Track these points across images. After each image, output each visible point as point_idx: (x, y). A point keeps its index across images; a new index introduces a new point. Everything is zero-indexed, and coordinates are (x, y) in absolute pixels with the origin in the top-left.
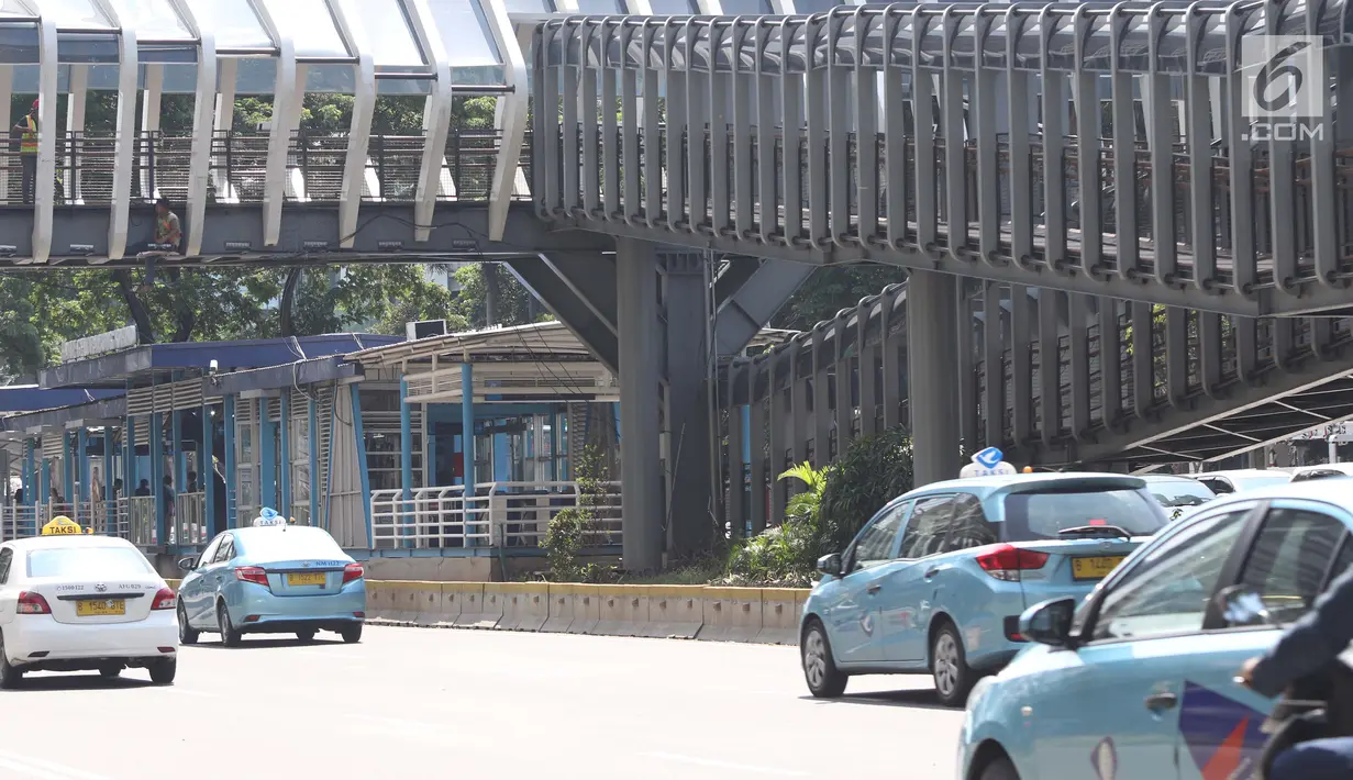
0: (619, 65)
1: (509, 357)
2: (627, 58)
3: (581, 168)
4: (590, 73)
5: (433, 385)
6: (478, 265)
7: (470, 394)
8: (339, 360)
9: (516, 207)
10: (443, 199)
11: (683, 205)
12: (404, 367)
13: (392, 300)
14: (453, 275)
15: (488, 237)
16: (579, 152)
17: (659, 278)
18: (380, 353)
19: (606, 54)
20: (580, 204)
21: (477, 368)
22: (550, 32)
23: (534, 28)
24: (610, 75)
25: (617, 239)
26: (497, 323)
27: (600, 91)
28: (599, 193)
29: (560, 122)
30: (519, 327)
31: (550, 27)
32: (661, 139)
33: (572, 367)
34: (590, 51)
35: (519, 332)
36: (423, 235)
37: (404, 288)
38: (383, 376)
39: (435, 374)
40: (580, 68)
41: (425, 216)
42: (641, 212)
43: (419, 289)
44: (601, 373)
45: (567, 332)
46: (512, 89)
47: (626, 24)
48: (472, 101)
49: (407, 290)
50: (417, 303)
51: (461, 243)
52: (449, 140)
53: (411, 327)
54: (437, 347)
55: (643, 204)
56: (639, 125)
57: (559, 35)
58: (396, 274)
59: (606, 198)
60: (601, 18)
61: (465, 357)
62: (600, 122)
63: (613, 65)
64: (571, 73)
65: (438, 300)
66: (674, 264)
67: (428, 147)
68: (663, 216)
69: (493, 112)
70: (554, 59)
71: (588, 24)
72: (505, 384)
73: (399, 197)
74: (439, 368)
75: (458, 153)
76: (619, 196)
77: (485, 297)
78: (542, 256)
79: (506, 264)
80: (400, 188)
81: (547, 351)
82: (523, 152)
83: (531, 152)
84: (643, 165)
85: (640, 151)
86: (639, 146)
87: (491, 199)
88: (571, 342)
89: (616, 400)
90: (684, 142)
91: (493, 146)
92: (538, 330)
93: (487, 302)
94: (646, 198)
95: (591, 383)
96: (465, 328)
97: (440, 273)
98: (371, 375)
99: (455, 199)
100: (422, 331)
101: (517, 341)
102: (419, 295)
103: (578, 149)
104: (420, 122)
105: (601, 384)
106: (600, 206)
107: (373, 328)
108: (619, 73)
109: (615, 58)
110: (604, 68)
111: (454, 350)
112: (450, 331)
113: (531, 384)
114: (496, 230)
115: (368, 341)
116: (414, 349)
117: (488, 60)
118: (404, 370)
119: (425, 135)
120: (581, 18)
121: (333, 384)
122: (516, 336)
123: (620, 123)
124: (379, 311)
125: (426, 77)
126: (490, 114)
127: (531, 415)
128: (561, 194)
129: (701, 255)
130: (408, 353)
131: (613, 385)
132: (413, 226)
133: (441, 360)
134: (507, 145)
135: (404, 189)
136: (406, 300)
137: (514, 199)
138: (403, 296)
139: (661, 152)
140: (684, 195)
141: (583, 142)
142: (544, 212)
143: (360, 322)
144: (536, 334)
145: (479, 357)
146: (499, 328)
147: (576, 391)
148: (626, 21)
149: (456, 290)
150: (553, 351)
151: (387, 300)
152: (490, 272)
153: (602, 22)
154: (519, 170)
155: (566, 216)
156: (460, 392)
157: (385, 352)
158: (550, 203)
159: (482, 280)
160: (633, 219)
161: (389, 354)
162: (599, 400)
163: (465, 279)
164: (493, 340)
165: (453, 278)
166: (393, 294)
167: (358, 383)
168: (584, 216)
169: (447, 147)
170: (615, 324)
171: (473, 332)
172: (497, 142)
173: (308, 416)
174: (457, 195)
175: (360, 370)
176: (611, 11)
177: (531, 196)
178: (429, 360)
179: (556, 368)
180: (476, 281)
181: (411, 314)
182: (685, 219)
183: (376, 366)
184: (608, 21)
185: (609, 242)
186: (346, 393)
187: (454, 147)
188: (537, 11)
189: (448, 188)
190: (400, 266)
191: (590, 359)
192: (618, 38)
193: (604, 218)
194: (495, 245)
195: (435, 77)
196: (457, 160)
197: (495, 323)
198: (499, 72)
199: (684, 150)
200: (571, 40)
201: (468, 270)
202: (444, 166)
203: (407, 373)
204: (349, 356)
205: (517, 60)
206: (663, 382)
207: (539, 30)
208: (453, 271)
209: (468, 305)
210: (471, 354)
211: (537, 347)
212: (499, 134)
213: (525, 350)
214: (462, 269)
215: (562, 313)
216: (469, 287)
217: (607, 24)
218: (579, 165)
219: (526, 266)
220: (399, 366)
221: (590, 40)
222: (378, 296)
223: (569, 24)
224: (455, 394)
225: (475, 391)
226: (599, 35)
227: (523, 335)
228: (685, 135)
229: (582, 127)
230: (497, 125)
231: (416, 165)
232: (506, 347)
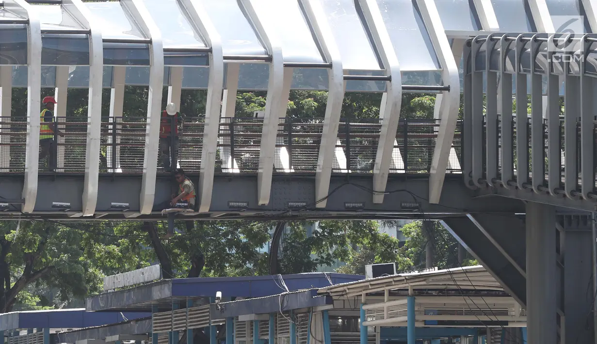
0: (529, 71)
1: (443, 292)
2: (536, 66)
3: (500, 149)
4: (508, 77)
5: (385, 313)
6: (420, 222)
7: (413, 320)
8: (314, 292)
9: (450, 179)
10: (394, 172)
11: (577, 178)
12: (363, 299)
13: (355, 248)
14: (400, 229)
15: (428, 199)
16: (498, 137)
17: (558, 233)
18: (345, 288)
19: (520, 62)
20: (499, 176)
21: (419, 300)
22: (477, 45)
23: (464, 43)
24: (522, 78)
25: (525, 203)
26: (434, 267)
27: (514, 91)
28: (513, 169)
29: (484, 114)
30: (451, 270)
31: (477, 41)
32: (561, 128)
33: (490, 300)
34: (508, 59)
35: (450, 273)
36: (379, 199)
37: (363, 237)
38: (347, 306)
39: (386, 304)
40: (499, 73)
41: (380, 185)
42: (545, 184)
43: (375, 238)
44: (513, 305)
45: (487, 273)
46: (448, 89)
47: (535, 40)
48: (417, 99)
49: (365, 239)
50: (372, 249)
51: (408, 205)
52: (399, 126)
53: (369, 269)
54: (388, 284)
55: (547, 178)
56: (544, 117)
57: (484, 47)
58: (357, 228)
59: (519, 172)
60: (515, 35)
61: (410, 292)
62: (514, 115)
63: (525, 71)
64: (492, 76)
65: (389, 246)
66: (570, 223)
67: (383, 131)
68: (562, 186)
69: (433, 108)
70: (480, 66)
71: (506, 39)
72: (440, 313)
73: (361, 169)
74: (389, 300)
75: (406, 137)
76: (528, 171)
77: (424, 248)
78: (469, 216)
79: (442, 222)
80: (361, 164)
81: (472, 288)
82: (456, 136)
83: (461, 136)
84: (547, 147)
85: (545, 136)
86: (544, 133)
87: (432, 171)
88: (491, 281)
89: (524, 326)
90: (578, 130)
91: (433, 132)
92: (466, 272)
93: (426, 250)
94: (549, 172)
95: (505, 313)
96: (410, 269)
97: (390, 227)
98: (338, 305)
99: (404, 172)
100: (377, 272)
101: (449, 280)
102: (375, 242)
103: (497, 134)
104: (377, 113)
105: (513, 313)
106: (514, 178)
107: (339, 269)
108: (529, 77)
109: (526, 66)
110: (518, 74)
111: (401, 286)
112: (398, 272)
113: (460, 313)
114: (435, 196)
115: (336, 279)
116: (371, 285)
117: (431, 67)
118: (363, 301)
119: (381, 122)
120: (500, 35)
121: (310, 311)
122: (449, 276)
123: (529, 115)
124: (343, 255)
125: (382, 78)
126: (430, 110)
127: (459, 337)
128: (484, 169)
129: (590, 216)
130: (366, 288)
131: (522, 315)
132: (371, 191)
133: (391, 293)
134: (444, 131)
135: (364, 164)
136: (365, 248)
137: (449, 172)
138: (362, 243)
139: (561, 138)
140: (578, 170)
141: (501, 129)
142: (471, 183)
143: (329, 264)
144: (464, 275)
145: (420, 292)
146: (436, 270)
147: (494, 318)
148: (535, 38)
149: (403, 240)
150: (477, 288)
151: (349, 247)
152: (429, 229)
153: (516, 38)
154: (453, 150)
155: (487, 185)
156: (405, 318)
157: (349, 287)
158: (476, 174)
159: (422, 232)
160: (539, 188)
161: (352, 288)
162: (510, 325)
163: (410, 233)
164: (431, 279)
165: (401, 231)
166: (355, 241)
167: (327, 310)
168: (502, 185)
169: (397, 132)
170: (524, 269)
171: (416, 273)
172: (436, 129)
173: (290, 335)
174: (405, 169)
175: (329, 300)
176: (524, 29)
177: (462, 170)
178: (381, 294)
179: (479, 301)
180: (418, 235)
181: (369, 258)
182: (578, 189)
183: (342, 298)
184: (521, 37)
185: (520, 206)
186: (319, 317)
187: (403, 133)
188: (467, 29)
189: (398, 162)
190: (361, 222)
191: (504, 295)
192: (529, 50)
193: (517, 188)
194: (434, 207)
195: (389, 79)
196: (405, 142)
197: (432, 266)
198: (438, 75)
199: (578, 136)
200: (493, 51)
201: (412, 226)
202: (395, 147)
203: (365, 304)
204: (321, 290)
205: (452, 66)
206: (560, 313)
207: (469, 43)
208: (401, 226)
209: (412, 252)
210: (414, 290)
211: (465, 285)
212: (437, 123)
213: (455, 287)
214: (407, 225)
215: (484, 260)
216: (412, 238)
217: (521, 40)
218: (498, 147)
219: (455, 222)
220: (359, 298)
221: (507, 52)
222: (343, 243)
223: (491, 39)
224: (401, 320)
225: (417, 317)
226: (514, 48)
227: (454, 276)
228: (579, 125)
229: (500, 118)
230: (436, 116)
231: (374, 146)
232: (441, 285)
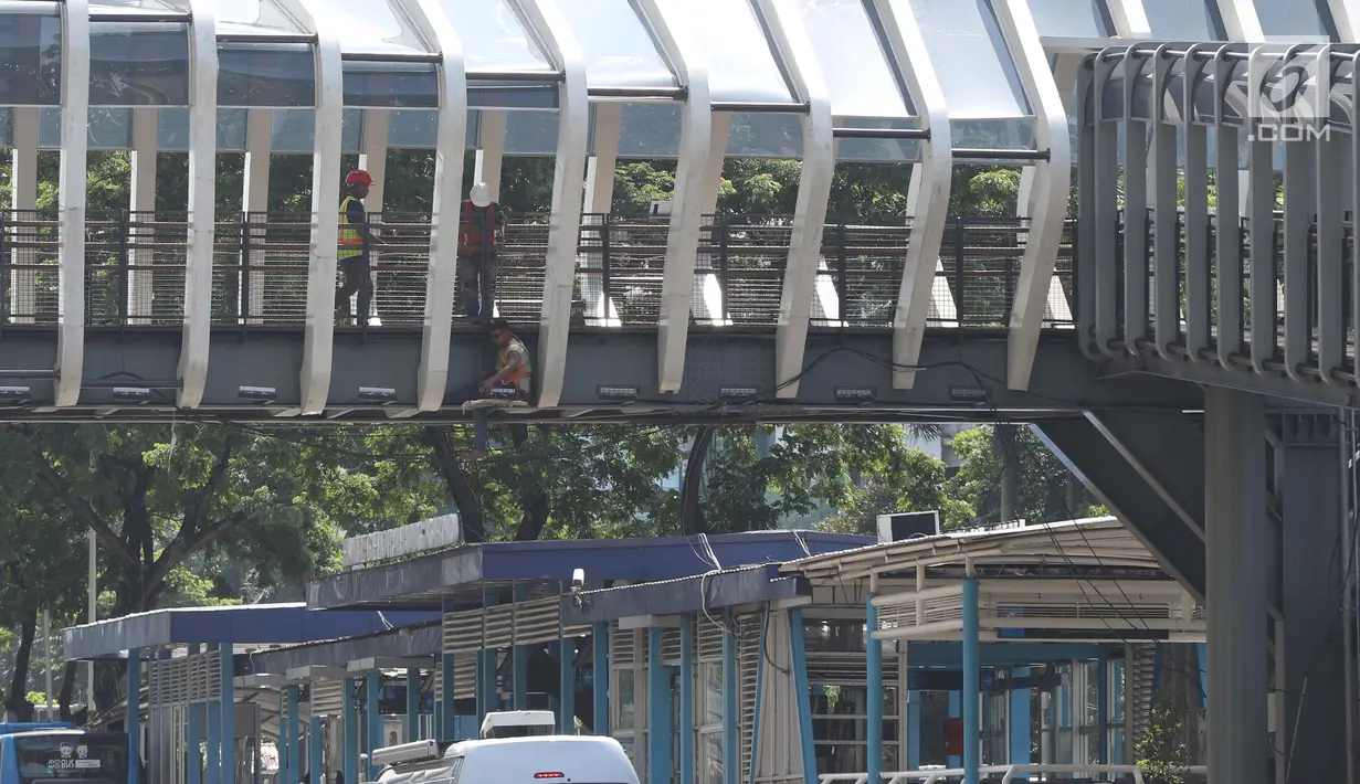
0: (1212, 121)
1: (1035, 571)
2: (1225, 109)
3: (1152, 279)
4: (1168, 132)
5: (917, 613)
6: (988, 428)
7: (974, 626)
8: (772, 571)
9: (1051, 340)
10: (937, 324)
11: (1310, 339)
12: (873, 584)
13: (856, 480)
14: (949, 442)
15: (1005, 383)
16: (1148, 255)
17: (1270, 450)
18: (837, 561)
19: (1192, 100)
20: (1149, 334)
21: (987, 586)
22: (1106, 67)
23: (1079, 62)
24: (1197, 134)
25: (1204, 389)
26: (1017, 519)
27: (1182, 160)
28: (1179, 319)
29: (1119, 208)
30: (1053, 525)
31: (1105, 59)
32: (1276, 236)
33: (1132, 588)
34: (1167, 95)
35: (1051, 533)
36: (904, 380)
37: (873, 460)
38: (840, 599)
39: (920, 596)
40: (1151, 123)
41: (908, 351)
42: (1244, 350)
43: (897, 460)
44: (1178, 598)
45: (1126, 533)
46: (1046, 156)
47: (1224, 57)
48: (983, 176)
49: (878, 461)
50: (893, 483)
51: (964, 392)
52: (946, 232)
53: (884, 523)
54: (924, 554)
55: (1248, 337)
56: (1241, 214)
57: (1120, 71)
58: (857, 438)
59: (1191, 326)
60: (1184, 46)
61: (967, 570)
62: (1181, 208)
63: (1203, 119)
64: (1137, 131)
65: (927, 477)
66: (1295, 431)
67: (914, 241)
68: (1278, 355)
69: (1015, 194)
70: (1111, 109)
71: (1164, 55)
72: (1030, 612)
73: (868, 320)
74: (926, 587)
75: (960, 253)
76: (1209, 324)
77: (997, 480)
78: (1089, 415)
79: (1033, 427)
80: (869, 309)
81: (1095, 562)
82: (1062, 252)
83: (1074, 252)
84: (1248, 276)
85: (1243, 253)
86: (1242, 245)
87: (1013, 324)
88: (1132, 549)
89: (1202, 640)
90: (1311, 240)
91: (1016, 243)
92: (1082, 529)
93: (1002, 486)
94: (1252, 326)
95: (1162, 614)
96: (969, 523)
97: (927, 438)
98: (821, 596)
99: (956, 325)
100: (901, 528)
101: (1049, 546)
102: (897, 469)
103: (1147, 249)
104: (902, 205)
105: (1179, 614)
106: (1180, 339)
107: (825, 525)
108: (1212, 132)
109: (1205, 108)
110: (1189, 124)
111: (950, 558)
112: (944, 530)
113: (1069, 613)
114: (1019, 374)
115: (818, 543)
116: (889, 556)
117: (1010, 110)
118: (872, 589)
119: (910, 224)
120: (1153, 45)
121: (763, 609)
122: (1048, 539)
123: (1212, 210)
124: (835, 494)
125: (912, 134)
126: (1010, 198)
127: (1070, 662)
128: (1120, 320)
129: (1336, 417)
130: (878, 562)
131: (1196, 617)
132: (890, 365)
133: (930, 573)
134: (1038, 240)
135: (874, 310)
136: (877, 480)
137: (1047, 325)
138: (871, 470)
139: (1277, 257)
140: (1311, 322)
141: (1155, 239)
142: (1093, 348)
143: (802, 511)
144: (1079, 536)
145: (989, 571)
146: (1021, 526)
147: (1139, 624)
148: (1224, 51)
149: (954, 465)
150: (1105, 562)
151: (847, 478)
152: (1005, 439)
153: (1186, 53)
154: (1056, 280)
155: (1126, 353)
156: (959, 624)
157: (844, 560)
158: (1103, 328)
159: (994, 449)
160: (1231, 359)
161: (850, 563)
162: (1173, 639)
163: (968, 450)
164: (1011, 544)
165: (950, 447)
166: (856, 468)
167: (799, 608)
168: (1155, 353)
169: (943, 244)
170: (1201, 523)
171: (981, 532)
172: (1021, 237)
173: (723, 658)
174: (959, 318)
175: (804, 587)
176: (1201, 34)
177: (1074, 321)
178: (911, 574)
179: (1108, 589)
180: (984, 453)
181: (884, 501)
182: (1312, 360)
183: (829, 582)
184: (1195, 51)
185: (1193, 395)
186: (783, 622)
187: (955, 245)
188: (1083, 33)
189: (945, 307)
190: (868, 426)
191: (1160, 576)
192: (1212, 77)
193: (1186, 357)
194: (1017, 398)
195: (926, 135)
196: (959, 263)
197: (1013, 518)
198: (1026, 129)
199: (1312, 253)
200: (1138, 80)
201: (973, 435)
202: (939, 274)
203: (877, 594)
204: (787, 565)
205: (1054, 109)
206: (1275, 613)
207: (1088, 63)
208: (950, 437)
209: (972, 490)
210: (976, 566)
211: (1080, 556)
212: (1024, 225)
213: (1061, 560)
214: (962, 435)
215: (1119, 504)
216: (974, 460)
217: (1195, 56)
218: (1148, 274)
219: (1065, 430)
220: (865, 582)
221: (1168, 80)
222: (833, 471)
223: (1134, 54)
224: (950, 627)
225: (983, 622)
226: (1181, 71)
227: (1058, 538)
228: (1313, 230)
229: (1153, 216)
230: (1022, 211)
231: (895, 273)
232: (1030, 555)
